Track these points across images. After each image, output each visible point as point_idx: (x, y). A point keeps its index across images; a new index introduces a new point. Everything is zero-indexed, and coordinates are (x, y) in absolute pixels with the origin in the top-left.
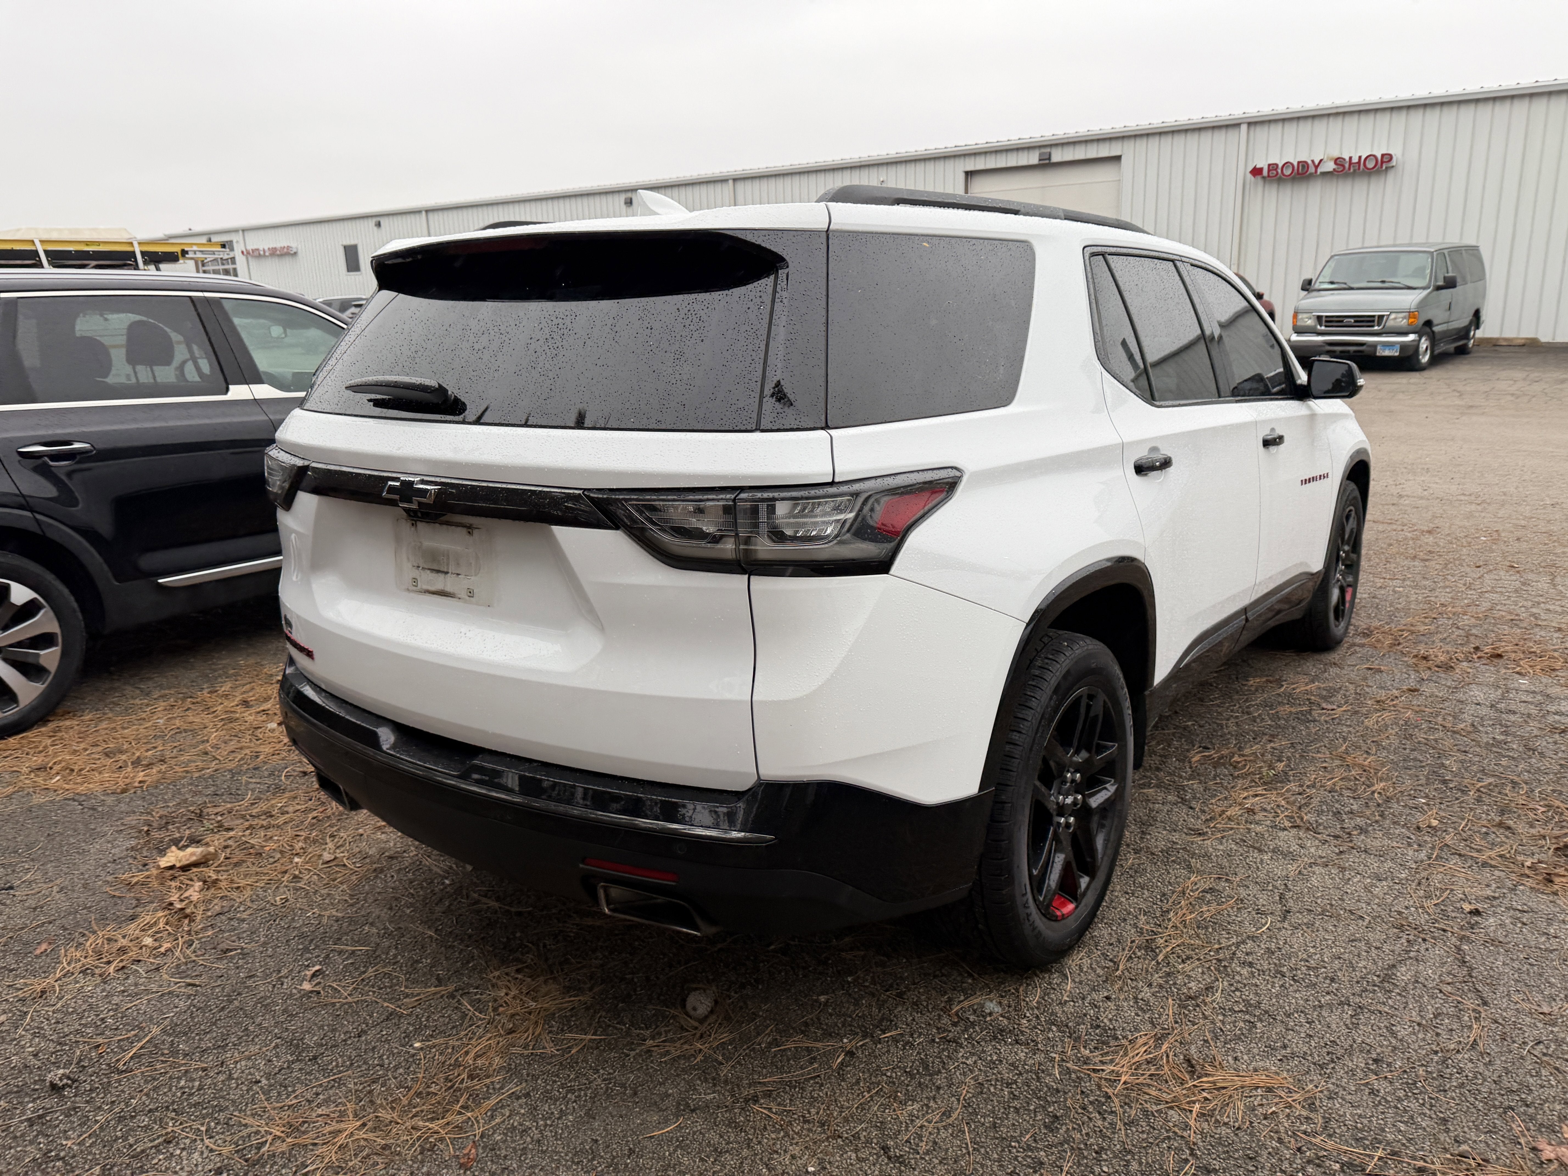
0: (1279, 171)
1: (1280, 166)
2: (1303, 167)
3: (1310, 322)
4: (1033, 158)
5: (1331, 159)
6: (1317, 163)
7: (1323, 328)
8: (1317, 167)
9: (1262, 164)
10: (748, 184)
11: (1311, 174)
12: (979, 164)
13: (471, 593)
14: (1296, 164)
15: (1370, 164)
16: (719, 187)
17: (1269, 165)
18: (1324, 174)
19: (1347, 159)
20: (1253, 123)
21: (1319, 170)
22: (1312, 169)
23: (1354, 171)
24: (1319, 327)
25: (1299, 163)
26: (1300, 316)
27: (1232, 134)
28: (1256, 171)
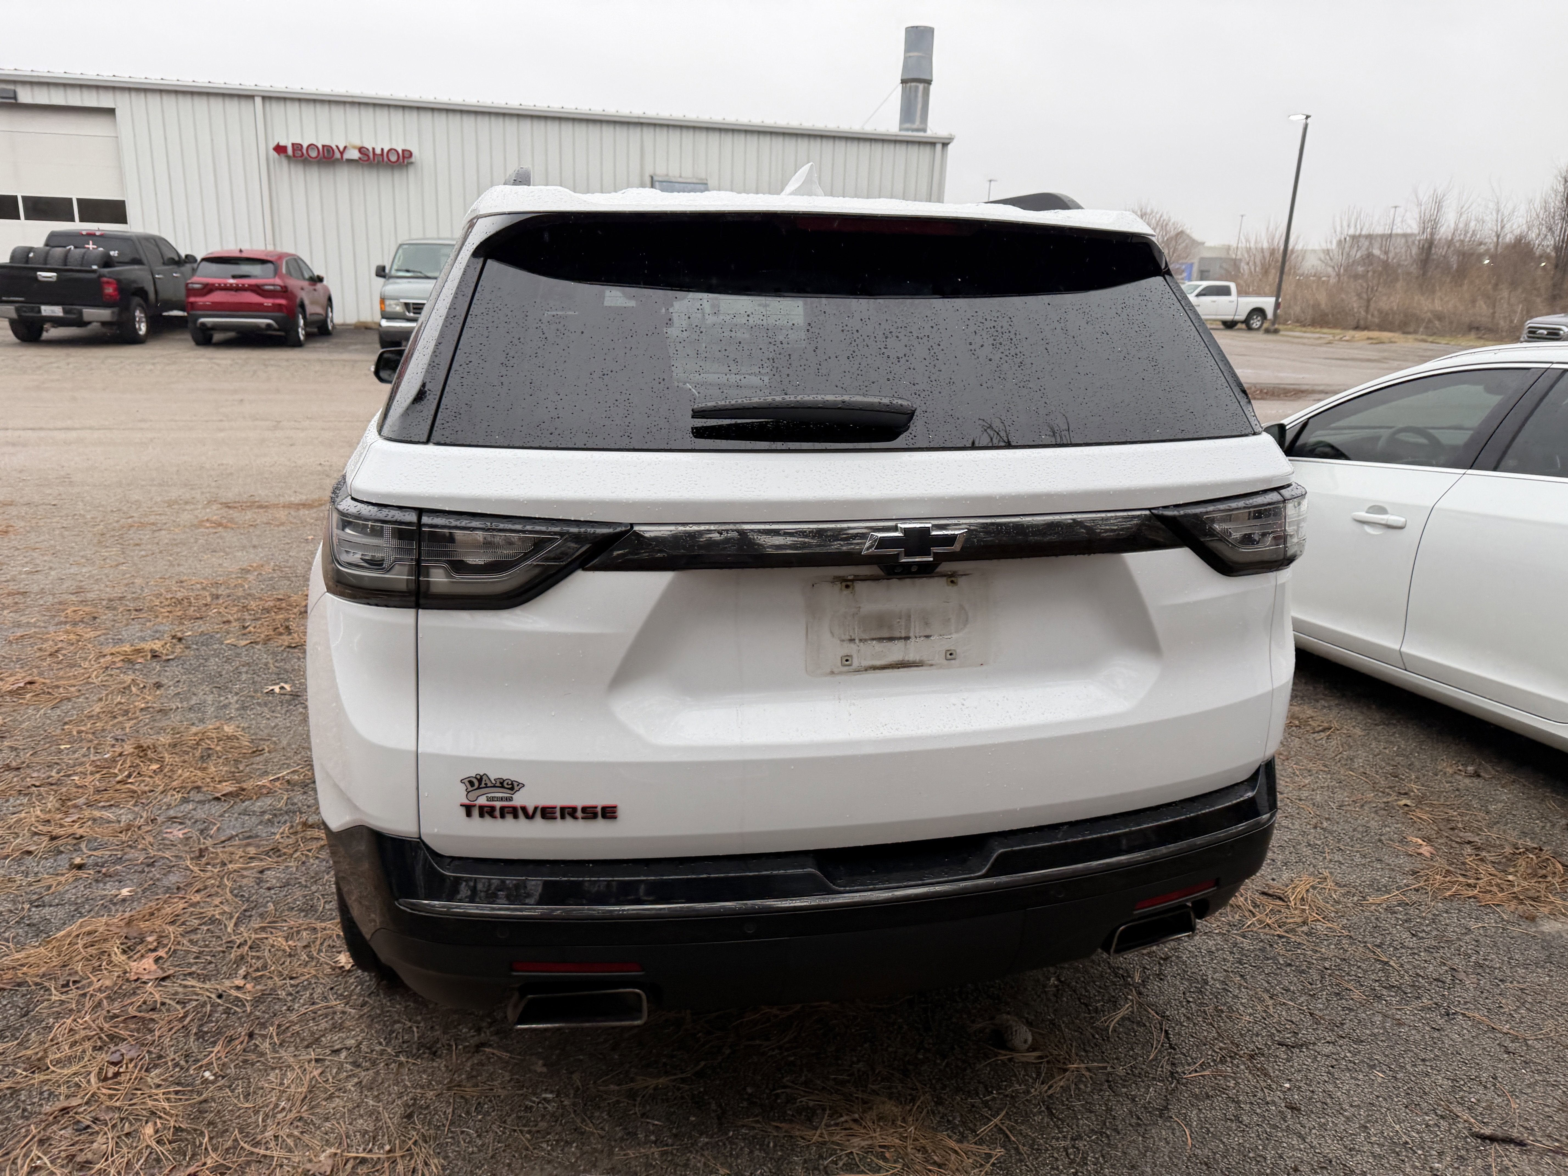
0: (304, 151)
1: (305, 146)
2: (328, 151)
3: (395, 309)
5: (354, 147)
6: (341, 149)
8: (342, 153)
9: (285, 142)
11: (337, 160)
13: (951, 655)
14: (320, 147)
15: (393, 158)
18: (350, 161)
19: (371, 150)
20: (267, 98)
21: (345, 157)
22: (338, 155)
23: (378, 162)
25: (323, 146)
27: (246, 105)
28: (280, 149)
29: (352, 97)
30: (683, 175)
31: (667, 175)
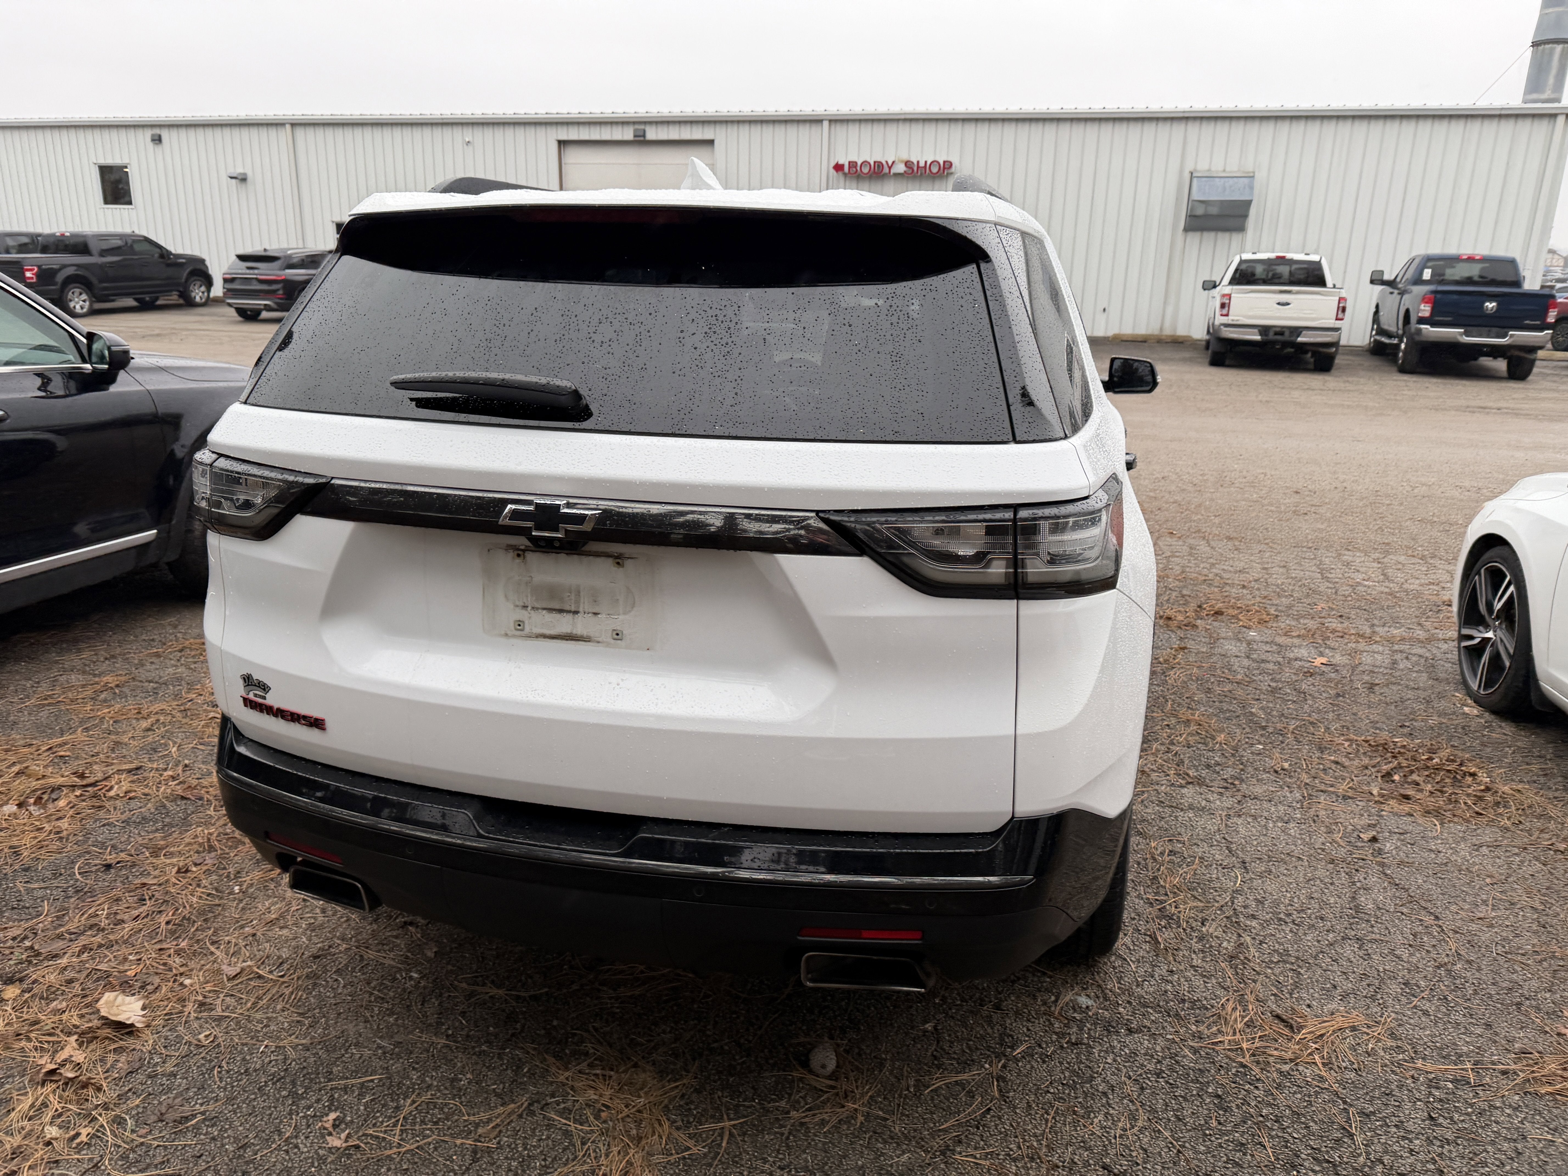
0: (858, 168)
1: (859, 164)
2: (879, 167)
4: (628, 134)
5: (902, 161)
6: (890, 164)
8: (890, 168)
9: (844, 160)
10: (310, 131)
11: (885, 174)
12: (573, 134)
13: (618, 635)
14: (872, 164)
15: (935, 170)
17: (849, 162)
18: (897, 175)
19: (916, 163)
20: (834, 121)
21: (892, 171)
22: (886, 170)
23: (921, 174)
25: (875, 162)
27: (815, 129)
28: (838, 168)
29: (905, 114)
30: (1228, 169)
31: (1209, 170)
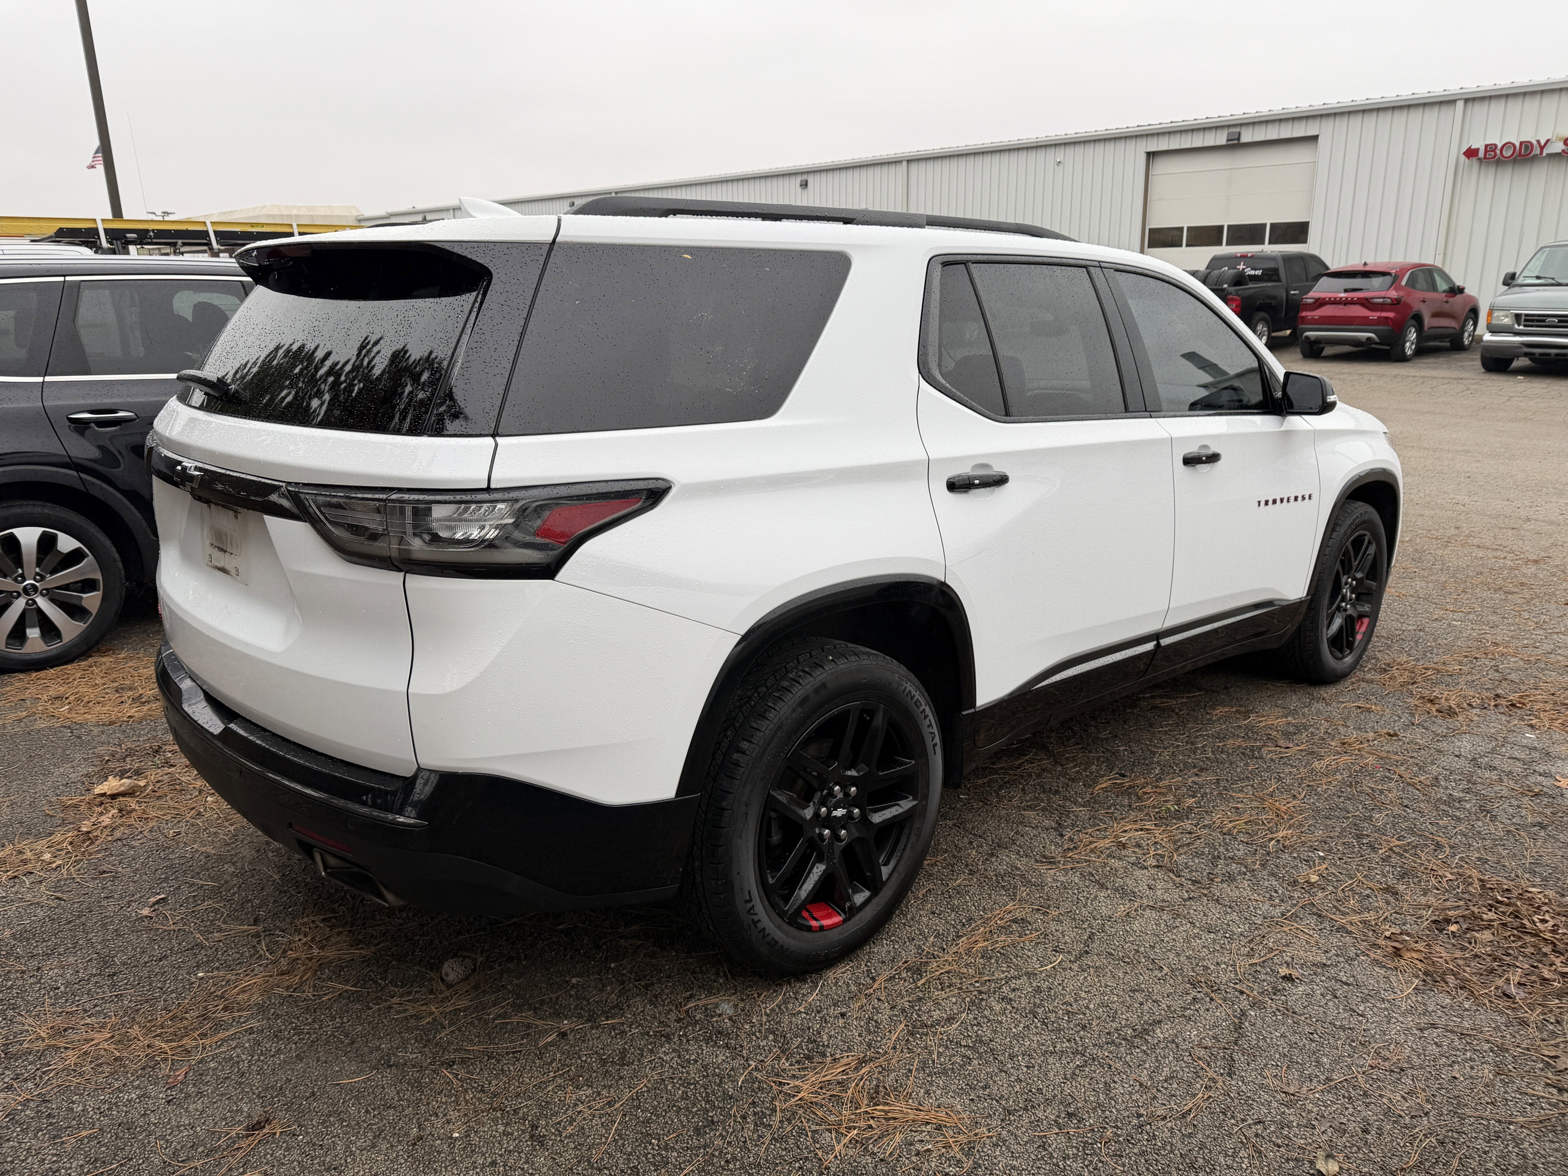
0: (1498, 152)
1: (1499, 146)
2: (1527, 148)
3: (1507, 321)
4: (1221, 139)
5: (1560, 139)
6: (1543, 144)
7: (1521, 327)
8: (1542, 148)
9: (1479, 144)
10: (922, 165)
11: (1535, 156)
12: (1163, 145)
14: (1518, 145)
16: (892, 168)
17: (1486, 146)
18: (1550, 156)
20: (1471, 100)
21: (1545, 152)
22: (1536, 151)
24: (1516, 326)
25: (1521, 143)
26: (1496, 314)
27: (1446, 113)
28: (1471, 153)
